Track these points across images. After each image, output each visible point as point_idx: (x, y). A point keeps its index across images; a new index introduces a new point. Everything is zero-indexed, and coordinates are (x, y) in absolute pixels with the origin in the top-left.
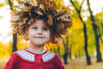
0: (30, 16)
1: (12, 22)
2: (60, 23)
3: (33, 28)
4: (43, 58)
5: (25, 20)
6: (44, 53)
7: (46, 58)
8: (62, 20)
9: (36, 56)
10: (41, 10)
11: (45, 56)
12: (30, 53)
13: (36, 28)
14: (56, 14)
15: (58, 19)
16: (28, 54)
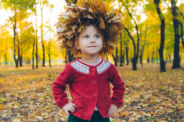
0: (80, 22)
1: (59, 33)
2: (112, 26)
3: (84, 37)
4: (98, 70)
5: (74, 28)
6: (99, 64)
7: (101, 70)
8: (114, 22)
9: (91, 68)
10: (90, 13)
11: (100, 67)
12: (85, 64)
13: (87, 36)
14: (107, 16)
15: (110, 22)
16: (82, 66)
